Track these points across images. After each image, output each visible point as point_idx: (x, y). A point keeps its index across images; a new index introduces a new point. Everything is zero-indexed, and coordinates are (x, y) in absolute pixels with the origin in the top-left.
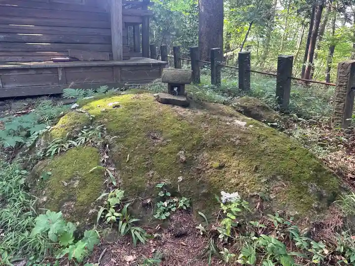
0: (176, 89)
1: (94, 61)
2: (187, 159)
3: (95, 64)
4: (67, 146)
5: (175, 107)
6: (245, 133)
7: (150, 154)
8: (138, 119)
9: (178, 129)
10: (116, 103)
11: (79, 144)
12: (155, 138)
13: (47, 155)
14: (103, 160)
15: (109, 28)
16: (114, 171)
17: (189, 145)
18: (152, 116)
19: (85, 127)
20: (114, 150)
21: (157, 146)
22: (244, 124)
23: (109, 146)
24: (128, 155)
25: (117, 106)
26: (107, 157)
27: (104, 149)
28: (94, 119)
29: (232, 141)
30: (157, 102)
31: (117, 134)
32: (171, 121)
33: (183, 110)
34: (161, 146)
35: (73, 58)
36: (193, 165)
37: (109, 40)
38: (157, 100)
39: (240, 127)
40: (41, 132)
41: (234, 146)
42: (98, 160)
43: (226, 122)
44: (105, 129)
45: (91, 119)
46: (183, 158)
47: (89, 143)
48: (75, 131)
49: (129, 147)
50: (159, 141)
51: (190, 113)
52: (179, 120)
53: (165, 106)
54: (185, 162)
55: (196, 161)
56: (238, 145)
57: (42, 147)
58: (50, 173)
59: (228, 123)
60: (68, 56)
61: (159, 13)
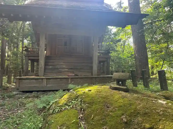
0: (120, 83)
1: (84, 76)
2: (127, 121)
3: (85, 77)
4: (63, 108)
5: (120, 92)
6: (166, 108)
7: (105, 116)
8: (99, 97)
9: (122, 103)
10: (90, 89)
11: (69, 108)
12: (108, 107)
13: (54, 112)
14: (79, 117)
15: (92, 63)
16: (85, 124)
17: (128, 113)
18: (107, 95)
19: (74, 100)
20: (86, 112)
21: (109, 112)
22: (165, 102)
23: (83, 110)
24: (93, 115)
25: (90, 91)
26: (81, 115)
27: (81, 111)
28: (79, 96)
29: (157, 112)
30: (110, 89)
31: (88, 104)
32: (117, 98)
33: (125, 93)
34: (111, 112)
35: (76, 75)
36: (132, 125)
37: (92, 68)
38: (110, 88)
39: (163, 104)
40: (54, 102)
41: (160, 115)
42: (77, 117)
43: (152, 101)
44: (83, 101)
45: (77, 96)
46: (125, 120)
47: (74, 108)
48: (69, 101)
49: (93, 111)
50: (110, 109)
51: (129, 95)
52: (122, 98)
53: (115, 91)
54: (126, 123)
55: (134, 122)
56: (162, 115)
57: (53, 108)
58: (53, 121)
59: (154, 102)
60: (74, 74)
61: (115, 59)
